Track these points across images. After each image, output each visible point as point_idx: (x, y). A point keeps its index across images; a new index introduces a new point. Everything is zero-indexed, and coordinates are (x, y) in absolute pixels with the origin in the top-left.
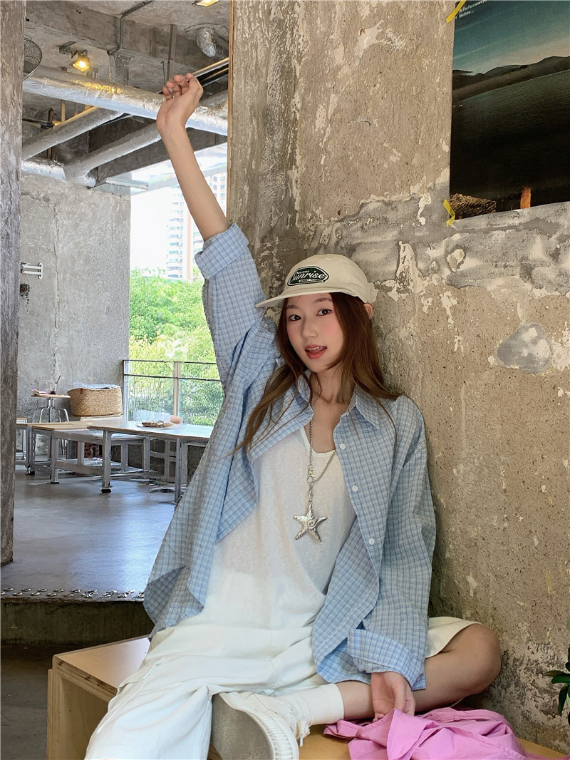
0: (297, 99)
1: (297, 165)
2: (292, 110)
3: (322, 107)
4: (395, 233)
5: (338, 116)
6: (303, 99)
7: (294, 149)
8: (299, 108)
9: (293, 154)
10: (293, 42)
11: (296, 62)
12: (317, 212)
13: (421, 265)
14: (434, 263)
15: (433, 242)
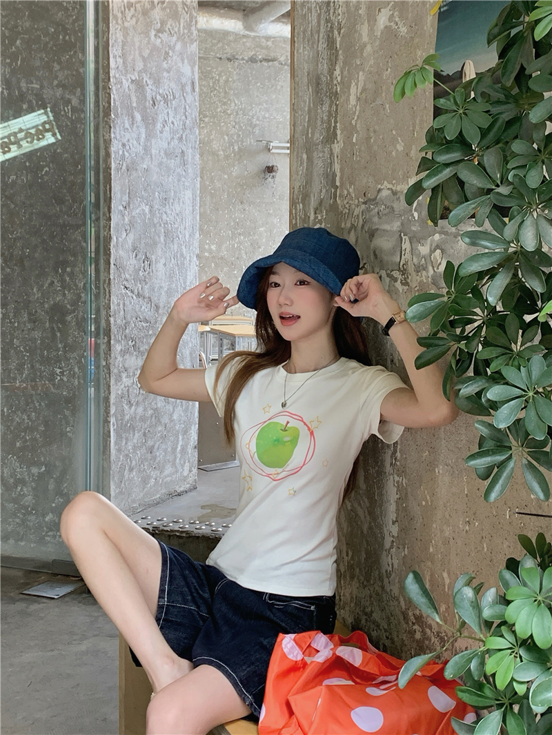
0: (337, 72)
1: (338, 139)
2: (335, 82)
3: (354, 84)
4: (399, 224)
5: (364, 96)
6: (342, 73)
7: (336, 122)
8: (339, 81)
9: (335, 127)
10: (334, 12)
11: (337, 33)
12: (351, 190)
13: (415, 260)
14: (423, 259)
15: (422, 239)
